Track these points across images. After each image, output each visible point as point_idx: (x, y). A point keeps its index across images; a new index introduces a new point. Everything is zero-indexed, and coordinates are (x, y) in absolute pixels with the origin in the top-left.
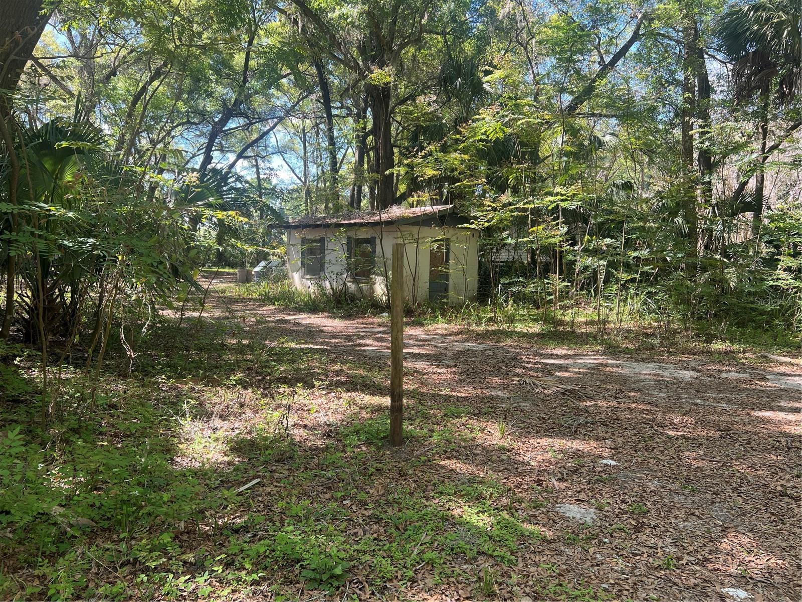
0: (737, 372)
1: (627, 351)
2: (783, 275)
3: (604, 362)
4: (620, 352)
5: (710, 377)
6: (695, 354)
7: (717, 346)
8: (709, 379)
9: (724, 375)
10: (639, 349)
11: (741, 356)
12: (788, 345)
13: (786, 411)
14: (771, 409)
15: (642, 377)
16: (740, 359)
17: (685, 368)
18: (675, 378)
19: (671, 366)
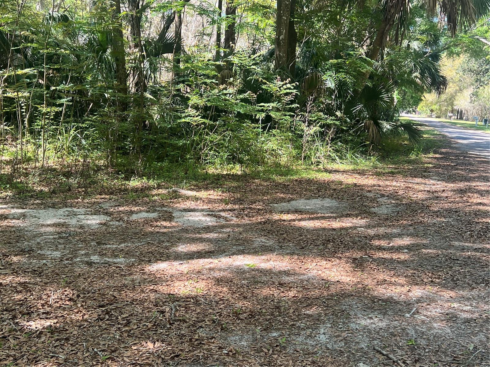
0: (147, 212)
1: (40, 195)
2: (192, 112)
3: (7, 212)
4: (32, 197)
5: (119, 221)
6: (112, 193)
7: (135, 183)
8: (117, 223)
9: (134, 217)
10: (54, 192)
11: (155, 192)
12: (196, 177)
13: (181, 260)
14: (168, 258)
15: (43, 230)
16: (153, 196)
17: (97, 213)
18: (82, 227)
19: (82, 210)
